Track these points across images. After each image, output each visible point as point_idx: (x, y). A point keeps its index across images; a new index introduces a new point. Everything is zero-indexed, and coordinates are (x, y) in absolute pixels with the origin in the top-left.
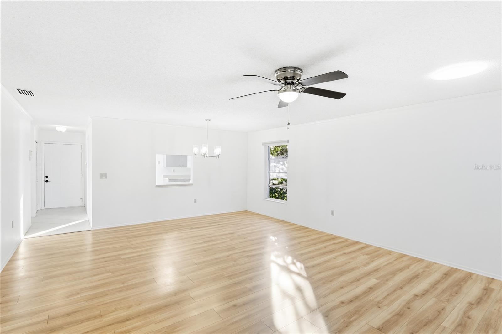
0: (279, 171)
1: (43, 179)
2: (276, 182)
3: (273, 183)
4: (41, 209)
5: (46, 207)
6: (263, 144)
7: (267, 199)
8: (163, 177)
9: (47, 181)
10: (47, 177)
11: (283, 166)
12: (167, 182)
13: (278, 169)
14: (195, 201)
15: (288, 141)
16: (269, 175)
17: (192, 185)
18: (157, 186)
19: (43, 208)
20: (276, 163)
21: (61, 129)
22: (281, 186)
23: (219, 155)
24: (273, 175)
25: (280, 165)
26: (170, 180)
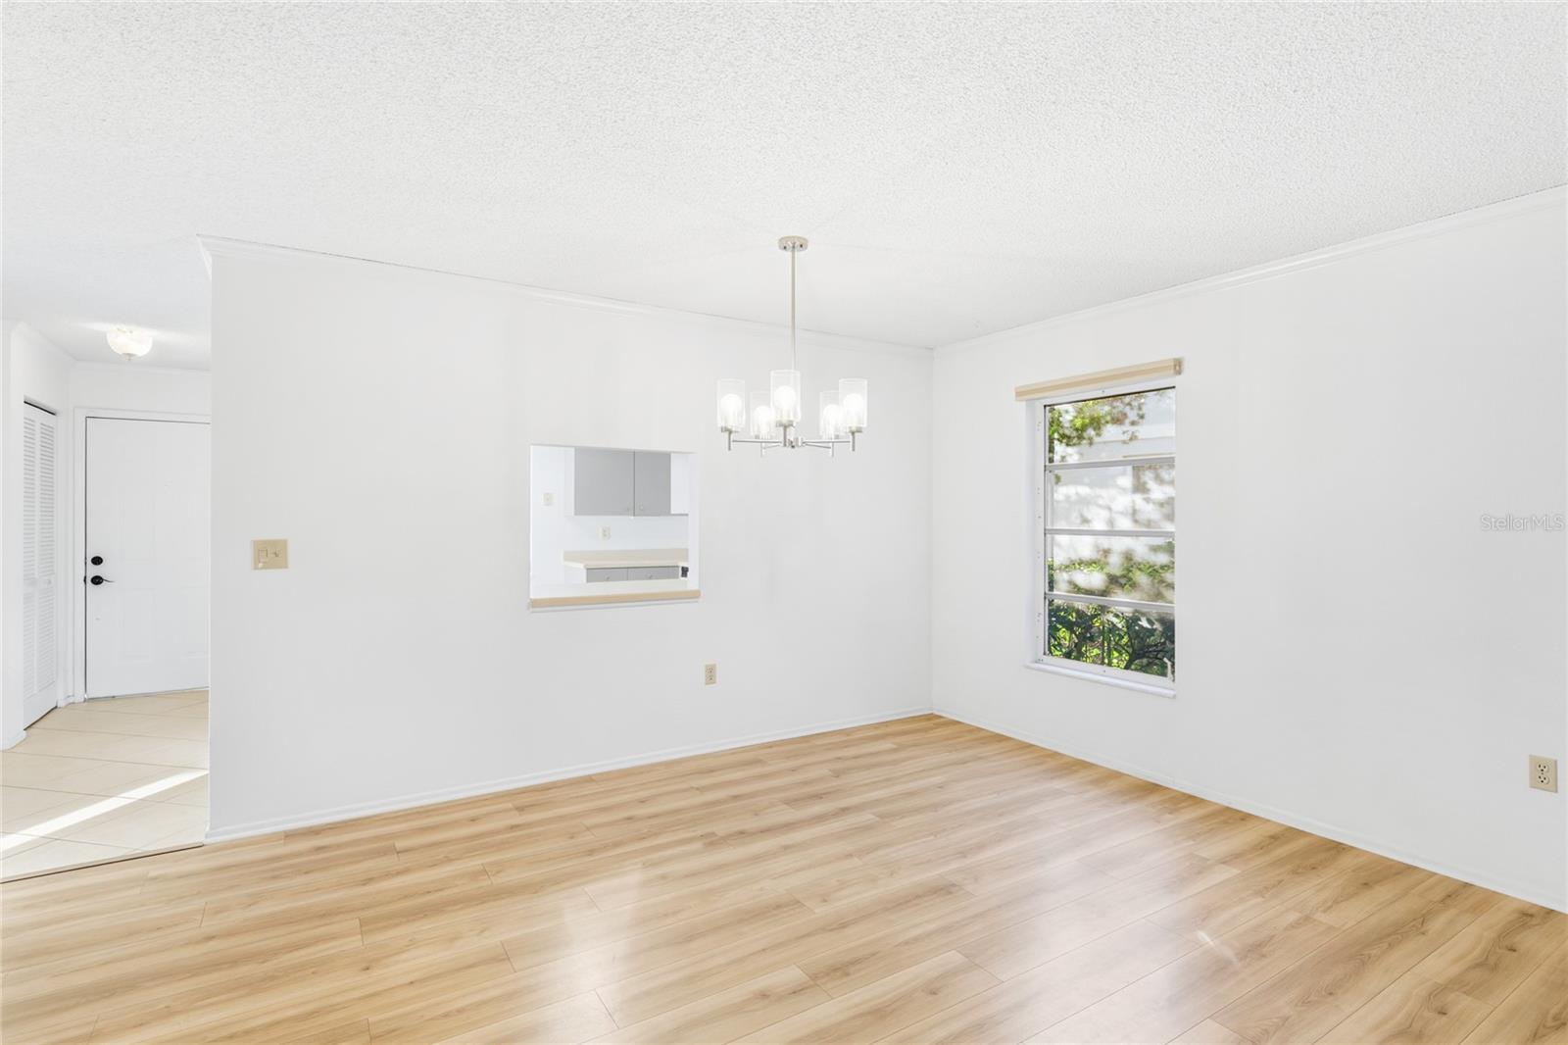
0: (1111, 522)
1: (80, 569)
2: (1095, 579)
3: (1071, 582)
4: (71, 700)
5: (92, 694)
6: (1020, 394)
7: (1038, 661)
8: (566, 559)
9: (97, 580)
10: (97, 561)
11: (1138, 498)
12: (576, 583)
13: (1105, 514)
14: (711, 674)
15: (1178, 366)
16: (1047, 549)
17: (694, 595)
18: (536, 604)
19: (80, 696)
20: (1091, 485)
21: (133, 341)
22: (1123, 602)
23: (859, 431)
24: (1070, 547)
25: (1113, 492)
26: (594, 574)
